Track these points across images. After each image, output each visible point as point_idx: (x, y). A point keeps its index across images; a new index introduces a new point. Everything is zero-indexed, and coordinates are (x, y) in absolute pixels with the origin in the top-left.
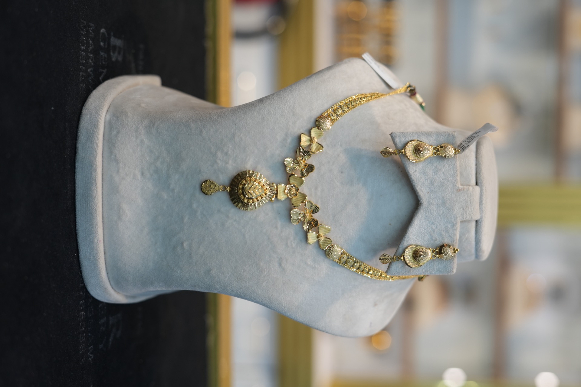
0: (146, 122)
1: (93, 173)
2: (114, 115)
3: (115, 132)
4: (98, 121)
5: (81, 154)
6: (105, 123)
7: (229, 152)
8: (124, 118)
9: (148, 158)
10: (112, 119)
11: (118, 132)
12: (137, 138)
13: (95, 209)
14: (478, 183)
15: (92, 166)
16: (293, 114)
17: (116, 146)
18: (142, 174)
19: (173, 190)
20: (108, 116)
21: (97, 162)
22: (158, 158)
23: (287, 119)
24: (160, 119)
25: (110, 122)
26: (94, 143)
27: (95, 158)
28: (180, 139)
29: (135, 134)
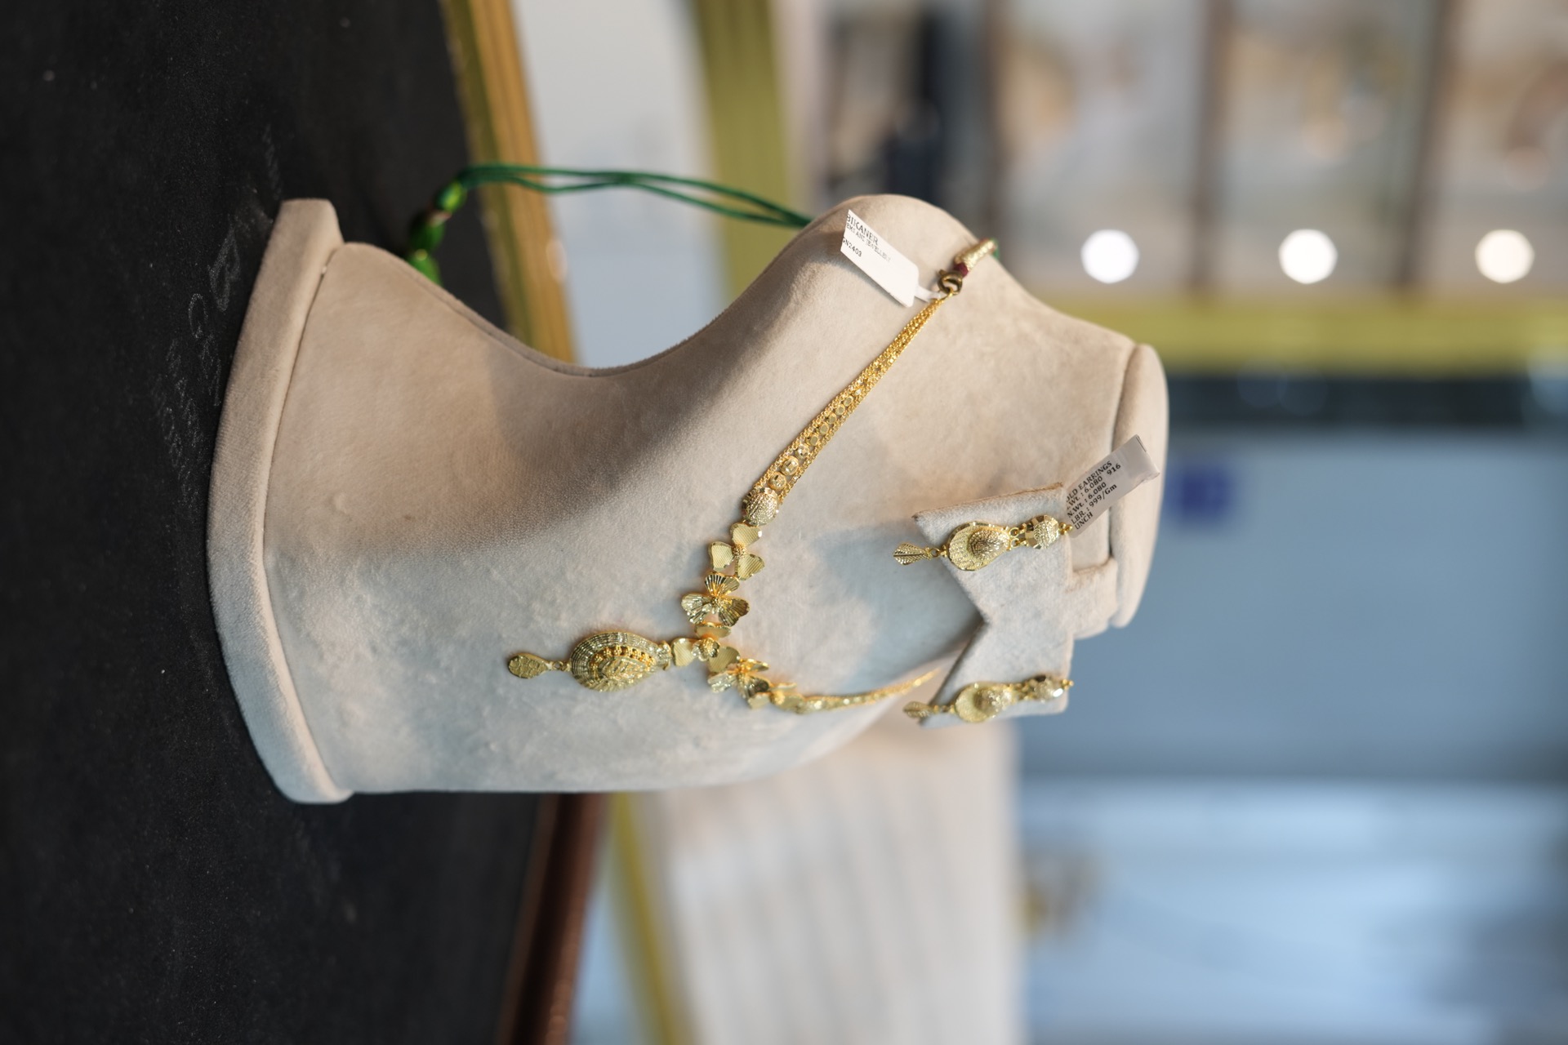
0: (359, 562)
1: (269, 678)
2: (283, 555)
3: (294, 594)
4: (251, 580)
5: (231, 646)
6: (266, 571)
7: (558, 601)
8: (306, 560)
9: (379, 625)
10: (280, 565)
11: (302, 594)
12: (346, 596)
13: (292, 729)
14: (1115, 550)
15: (263, 667)
16: (690, 503)
17: (305, 618)
18: (374, 650)
19: (448, 669)
20: (271, 559)
21: (273, 659)
22: (402, 622)
23: (676, 518)
24: (388, 553)
25: (278, 571)
26: (255, 627)
27: (267, 653)
28: (443, 589)
29: (340, 590)
